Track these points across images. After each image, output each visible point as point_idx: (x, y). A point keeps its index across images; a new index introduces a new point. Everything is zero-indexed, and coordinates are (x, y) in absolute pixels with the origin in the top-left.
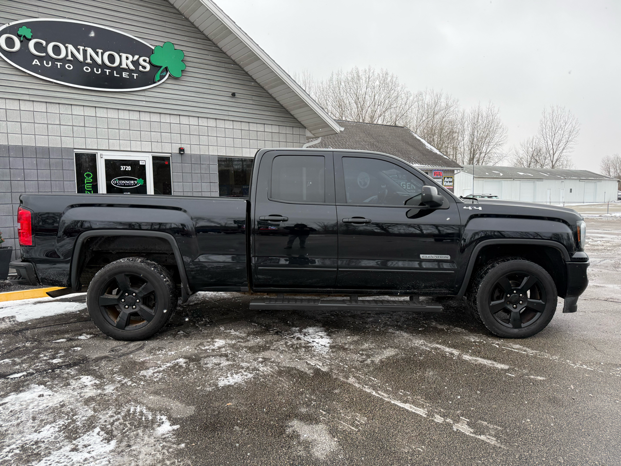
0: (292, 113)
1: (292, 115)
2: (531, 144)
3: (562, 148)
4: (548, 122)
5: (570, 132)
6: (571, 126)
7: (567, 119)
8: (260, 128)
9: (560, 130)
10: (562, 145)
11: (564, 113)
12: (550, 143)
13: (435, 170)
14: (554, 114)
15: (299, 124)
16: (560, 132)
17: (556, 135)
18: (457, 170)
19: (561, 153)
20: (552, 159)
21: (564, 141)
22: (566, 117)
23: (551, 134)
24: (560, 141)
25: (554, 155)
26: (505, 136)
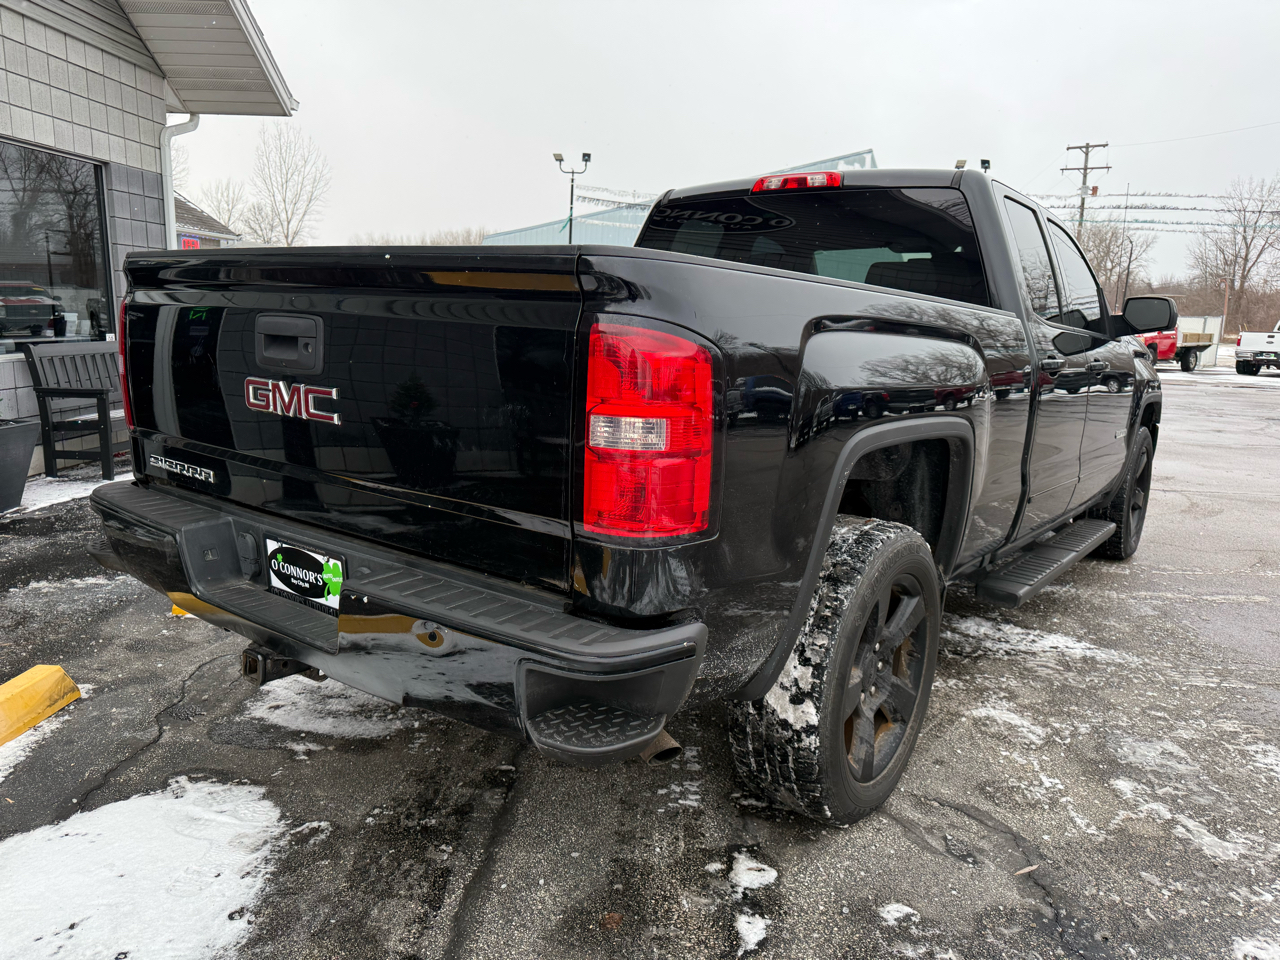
0: (136, 19)
1: (132, 26)
2: (225, 194)
3: (301, 211)
4: (273, 154)
5: (315, 180)
6: (314, 169)
7: (307, 154)
8: (55, 44)
9: (296, 173)
10: (302, 206)
11: (300, 140)
12: (279, 198)
13: (185, 236)
14: (283, 140)
15: (150, 61)
16: (295, 177)
17: (290, 184)
18: (227, 239)
19: (301, 220)
20: (286, 232)
21: (305, 197)
22: (306, 150)
23: (279, 179)
24: (298, 196)
25: (289, 223)
26: (184, 170)
